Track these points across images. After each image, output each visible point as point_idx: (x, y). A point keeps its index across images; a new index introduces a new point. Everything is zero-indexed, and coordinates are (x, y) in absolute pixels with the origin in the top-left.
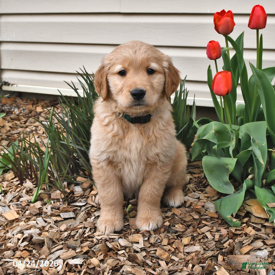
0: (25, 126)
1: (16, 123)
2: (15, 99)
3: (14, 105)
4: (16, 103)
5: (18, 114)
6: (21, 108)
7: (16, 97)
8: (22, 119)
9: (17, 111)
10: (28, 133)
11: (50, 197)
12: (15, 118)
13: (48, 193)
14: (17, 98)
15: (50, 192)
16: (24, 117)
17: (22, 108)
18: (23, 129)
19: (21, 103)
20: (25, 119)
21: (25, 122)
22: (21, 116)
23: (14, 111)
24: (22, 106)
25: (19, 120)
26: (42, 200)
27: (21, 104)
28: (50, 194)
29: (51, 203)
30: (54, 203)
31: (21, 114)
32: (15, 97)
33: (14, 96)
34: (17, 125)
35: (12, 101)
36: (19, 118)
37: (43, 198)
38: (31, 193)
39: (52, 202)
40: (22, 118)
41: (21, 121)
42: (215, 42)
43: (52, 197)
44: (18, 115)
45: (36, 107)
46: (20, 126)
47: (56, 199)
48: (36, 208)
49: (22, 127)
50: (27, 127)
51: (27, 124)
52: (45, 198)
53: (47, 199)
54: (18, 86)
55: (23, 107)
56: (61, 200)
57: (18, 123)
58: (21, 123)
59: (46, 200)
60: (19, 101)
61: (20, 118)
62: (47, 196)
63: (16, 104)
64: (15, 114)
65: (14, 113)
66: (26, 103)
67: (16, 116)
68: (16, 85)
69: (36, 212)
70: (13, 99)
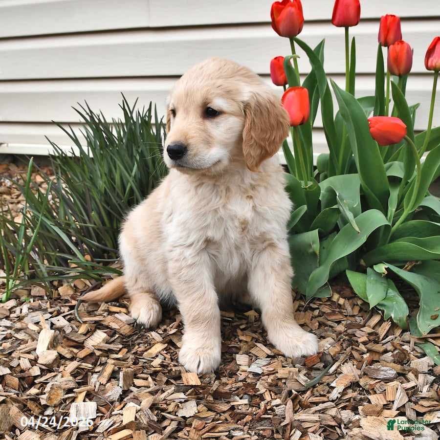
0: (16, 202)
1: (5, 198)
2: (8, 165)
3: (6, 174)
4: (9, 171)
5: (10, 186)
6: (14, 177)
7: (10, 162)
8: (15, 193)
9: (8, 183)
10: (19, 211)
11: (30, 294)
12: (5, 191)
13: (28, 288)
14: (11, 164)
15: (31, 287)
16: (18, 190)
17: (16, 178)
18: (14, 205)
19: (16, 171)
20: (17, 193)
21: (18, 196)
22: (14, 188)
23: (4, 182)
24: (15, 175)
25: (9, 194)
26: (17, 298)
27: (15, 173)
28: (31, 290)
29: (30, 302)
30: (34, 301)
31: (14, 186)
32: (8, 163)
33: (6, 162)
34: (6, 201)
35: (4, 169)
36: (10, 191)
37: (20, 295)
38: (3, 289)
39: (32, 300)
40: (15, 190)
41: (13, 195)
42: (282, 57)
43: (33, 293)
44: (10, 188)
45: (37, 175)
46: (10, 201)
47: (39, 296)
48: (6, 310)
49: (12, 203)
50: (19, 202)
51: (21, 198)
52: (23, 296)
53: (26, 296)
54: (10, 145)
55: (17, 176)
56: (46, 298)
57: (8, 197)
58: (13, 198)
59: (23, 299)
60: (13, 168)
61: (12, 191)
62: (26, 292)
63: (8, 173)
64: (5, 185)
65: (3, 184)
66: (22, 170)
67: (7, 189)
68: (6, 145)
69: (5, 315)
70: (5, 166)
